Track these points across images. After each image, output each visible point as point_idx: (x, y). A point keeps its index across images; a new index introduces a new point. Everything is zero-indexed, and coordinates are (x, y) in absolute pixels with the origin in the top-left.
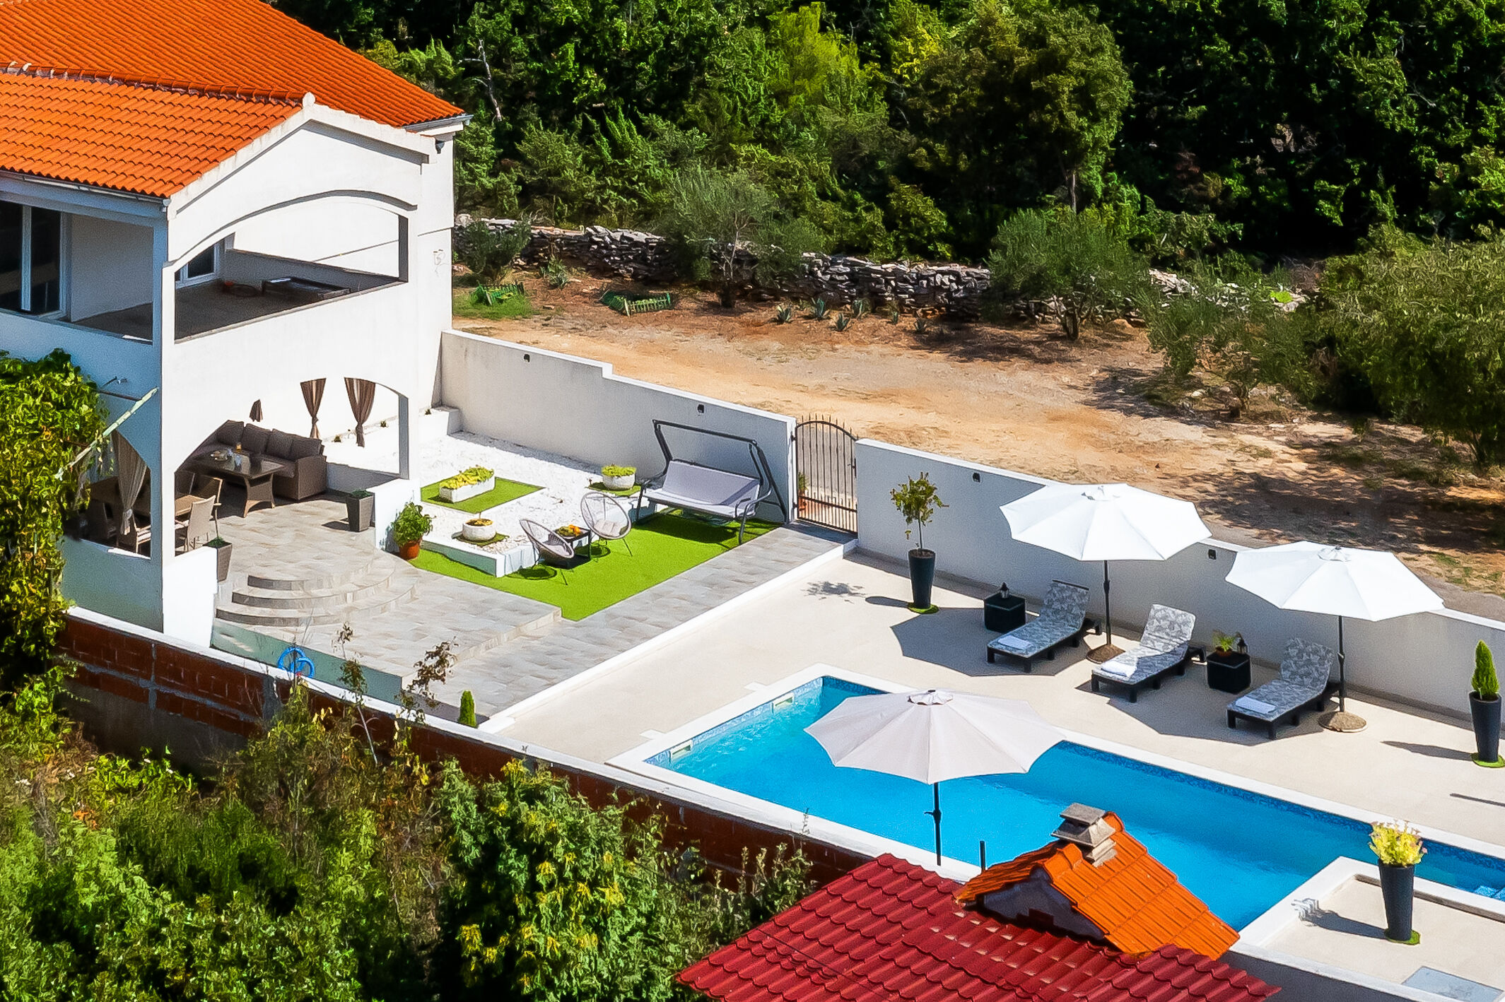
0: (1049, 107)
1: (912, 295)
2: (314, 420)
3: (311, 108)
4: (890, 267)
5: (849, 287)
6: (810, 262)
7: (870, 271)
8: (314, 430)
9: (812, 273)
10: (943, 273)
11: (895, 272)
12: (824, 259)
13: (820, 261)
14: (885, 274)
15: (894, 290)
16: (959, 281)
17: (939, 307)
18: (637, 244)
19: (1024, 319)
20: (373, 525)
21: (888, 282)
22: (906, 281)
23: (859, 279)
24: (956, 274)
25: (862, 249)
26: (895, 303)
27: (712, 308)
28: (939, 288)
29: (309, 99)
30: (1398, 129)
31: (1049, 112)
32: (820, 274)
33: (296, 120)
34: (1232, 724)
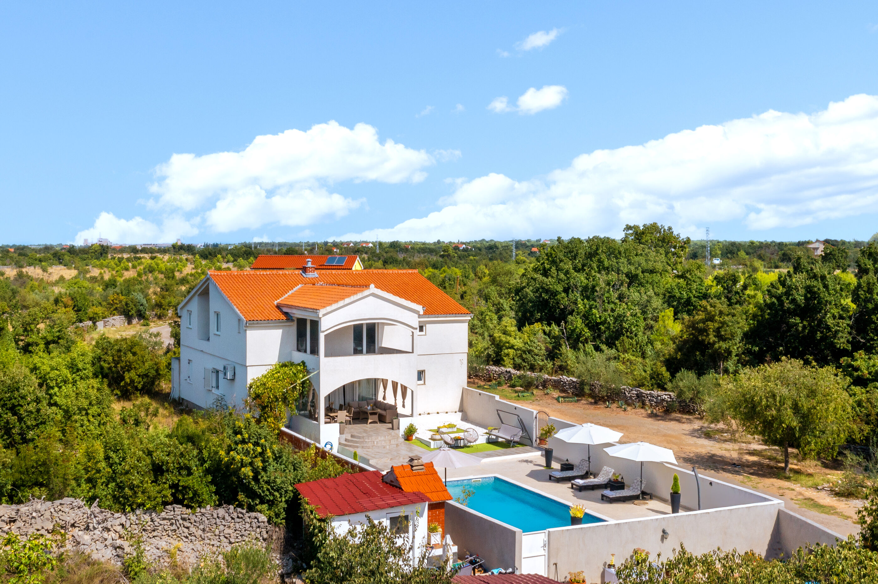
0: (705, 334)
1: (655, 402)
2: (396, 400)
3: (373, 289)
4: (649, 392)
5: (636, 399)
6: (624, 389)
7: (642, 393)
8: (395, 403)
9: (625, 393)
10: (666, 395)
11: (650, 394)
12: (629, 389)
13: (628, 389)
14: (647, 394)
15: (649, 400)
16: (671, 398)
17: (663, 407)
18: (574, 382)
19: (692, 413)
20: (399, 428)
21: (647, 397)
22: (653, 397)
23: (639, 396)
24: (670, 395)
25: (641, 385)
26: (649, 405)
27: (591, 403)
28: (663, 400)
29: (372, 286)
30: (842, 348)
31: (705, 336)
32: (627, 394)
33: (366, 292)
34: (602, 499)
